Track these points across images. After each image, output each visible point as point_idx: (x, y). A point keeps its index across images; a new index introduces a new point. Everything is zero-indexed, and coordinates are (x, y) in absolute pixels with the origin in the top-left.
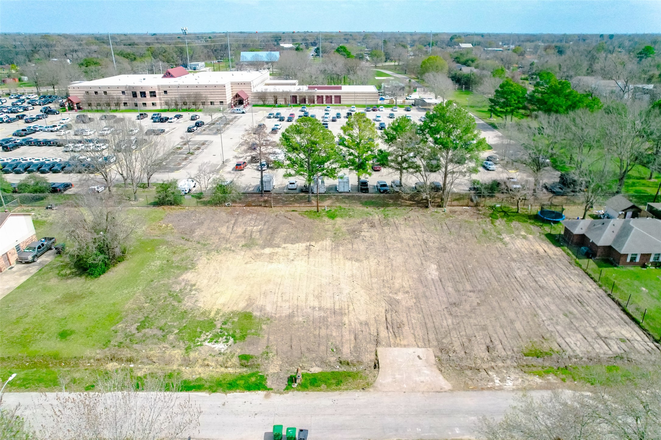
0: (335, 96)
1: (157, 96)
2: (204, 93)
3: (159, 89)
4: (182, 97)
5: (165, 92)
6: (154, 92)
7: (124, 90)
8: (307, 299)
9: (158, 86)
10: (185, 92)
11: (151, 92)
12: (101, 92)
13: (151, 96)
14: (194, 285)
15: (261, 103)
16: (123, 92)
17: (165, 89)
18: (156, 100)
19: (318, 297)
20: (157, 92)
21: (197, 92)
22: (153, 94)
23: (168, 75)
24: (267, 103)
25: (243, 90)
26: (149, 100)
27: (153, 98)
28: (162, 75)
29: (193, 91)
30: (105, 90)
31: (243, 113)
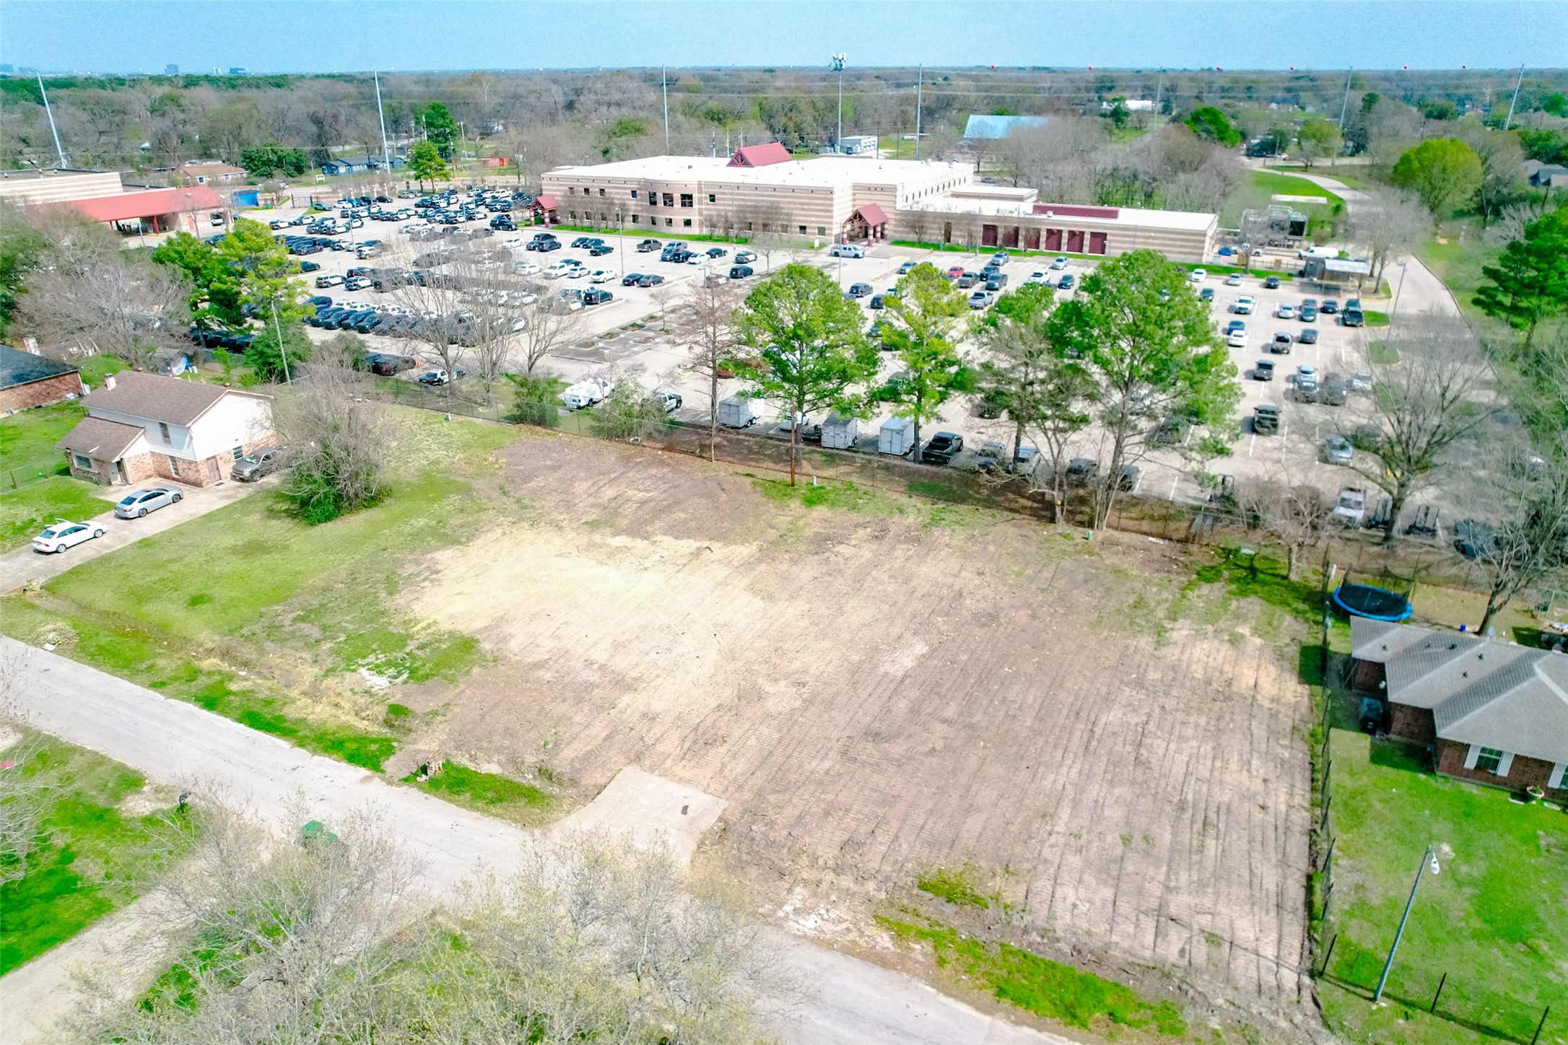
0: (1093, 234)
1: (696, 206)
2: (786, 204)
3: (700, 192)
4: (741, 211)
5: (712, 198)
6: (690, 197)
7: (635, 187)
8: (595, 644)
9: (699, 184)
10: (750, 199)
11: (684, 196)
12: (595, 190)
13: (683, 205)
14: (437, 572)
15: (913, 237)
16: (634, 194)
17: (712, 191)
18: (693, 214)
19: (618, 646)
20: (695, 196)
21: (772, 202)
22: (687, 200)
23: (740, 161)
24: (926, 238)
25: (879, 203)
26: (678, 212)
27: (686, 209)
28: (728, 160)
29: (765, 199)
30: (602, 186)
31: (857, 256)
